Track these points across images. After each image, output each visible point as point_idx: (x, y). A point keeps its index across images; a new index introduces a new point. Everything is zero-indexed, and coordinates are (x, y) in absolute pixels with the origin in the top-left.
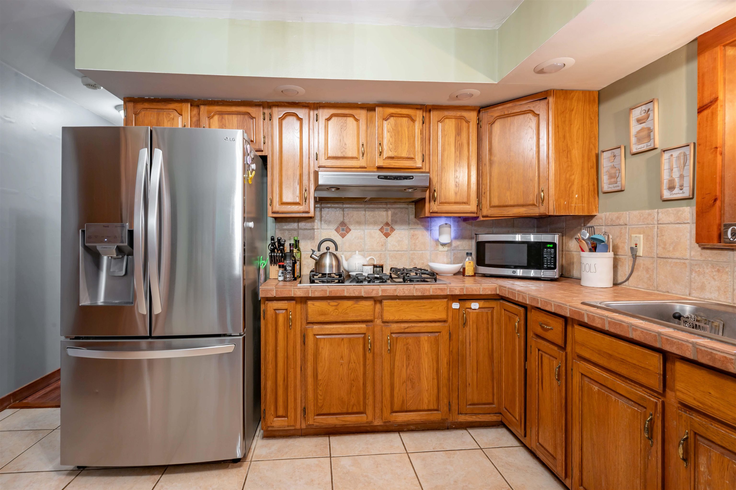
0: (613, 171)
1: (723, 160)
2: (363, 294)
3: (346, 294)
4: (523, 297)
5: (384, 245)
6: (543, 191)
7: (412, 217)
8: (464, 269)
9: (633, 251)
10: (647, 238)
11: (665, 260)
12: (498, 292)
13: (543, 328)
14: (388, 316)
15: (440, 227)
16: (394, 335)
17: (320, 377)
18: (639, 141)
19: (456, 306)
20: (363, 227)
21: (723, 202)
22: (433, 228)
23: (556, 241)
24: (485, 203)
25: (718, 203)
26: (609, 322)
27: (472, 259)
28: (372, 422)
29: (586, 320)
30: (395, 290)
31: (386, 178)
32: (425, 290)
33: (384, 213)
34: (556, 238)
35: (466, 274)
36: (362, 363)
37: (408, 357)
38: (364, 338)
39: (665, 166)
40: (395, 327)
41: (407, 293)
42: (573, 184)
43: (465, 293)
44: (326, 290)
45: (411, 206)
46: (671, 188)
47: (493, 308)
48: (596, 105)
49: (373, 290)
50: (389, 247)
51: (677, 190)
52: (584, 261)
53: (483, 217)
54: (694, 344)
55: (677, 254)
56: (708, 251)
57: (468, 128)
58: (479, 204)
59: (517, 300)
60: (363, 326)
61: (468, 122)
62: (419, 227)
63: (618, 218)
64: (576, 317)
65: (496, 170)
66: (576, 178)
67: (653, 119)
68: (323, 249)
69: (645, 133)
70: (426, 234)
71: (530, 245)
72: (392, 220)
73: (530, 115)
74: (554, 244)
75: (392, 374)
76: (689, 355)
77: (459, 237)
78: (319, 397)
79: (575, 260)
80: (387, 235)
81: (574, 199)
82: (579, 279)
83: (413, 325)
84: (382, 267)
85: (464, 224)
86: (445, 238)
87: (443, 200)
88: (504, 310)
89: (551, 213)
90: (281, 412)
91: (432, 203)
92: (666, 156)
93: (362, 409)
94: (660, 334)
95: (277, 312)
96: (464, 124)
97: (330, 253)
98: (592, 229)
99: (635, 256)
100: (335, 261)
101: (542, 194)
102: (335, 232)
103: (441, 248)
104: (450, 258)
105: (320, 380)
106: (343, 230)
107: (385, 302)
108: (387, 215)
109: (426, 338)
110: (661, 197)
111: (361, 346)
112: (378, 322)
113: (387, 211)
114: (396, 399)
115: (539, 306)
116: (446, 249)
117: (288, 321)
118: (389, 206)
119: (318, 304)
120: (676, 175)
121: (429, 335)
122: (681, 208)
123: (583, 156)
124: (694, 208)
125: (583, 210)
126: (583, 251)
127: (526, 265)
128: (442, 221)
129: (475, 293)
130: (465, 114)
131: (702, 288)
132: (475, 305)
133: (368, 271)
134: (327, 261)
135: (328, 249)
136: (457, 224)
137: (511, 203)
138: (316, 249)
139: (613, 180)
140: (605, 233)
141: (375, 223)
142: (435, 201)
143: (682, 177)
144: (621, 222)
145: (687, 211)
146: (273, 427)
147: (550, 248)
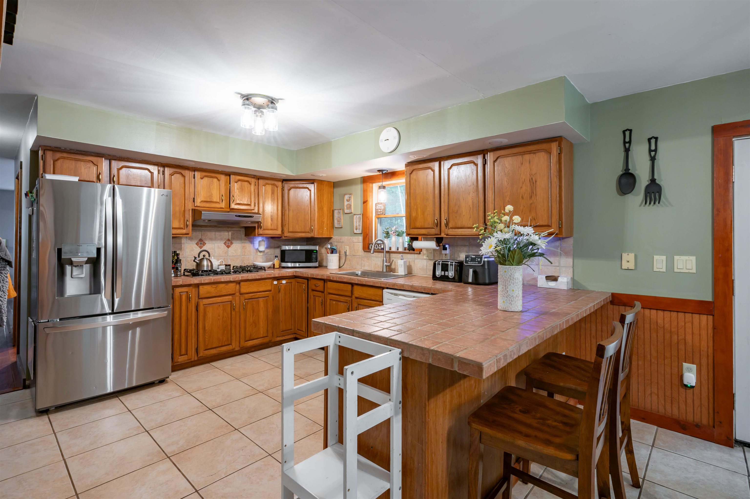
0: (339, 219)
1: (369, 222)
2: (231, 280)
3: (222, 280)
4: (308, 275)
5: (227, 252)
6: (312, 226)
7: (243, 236)
8: (274, 265)
9: (345, 253)
10: (350, 248)
11: (355, 256)
12: (294, 274)
13: (315, 285)
14: (243, 291)
15: (259, 242)
16: (246, 301)
17: (206, 328)
18: (347, 208)
19: (275, 282)
20: (214, 242)
21: (369, 236)
22: (255, 242)
23: (317, 249)
24: (286, 230)
25: (368, 236)
26: (338, 278)
27: (278, 259)
28: (235, 349)
29: (331, 278)
30: (248, 276)
31: (239, 216)
32: (262, 275)
33: (227, 233)
34: (317, 248)
35: (275, 267)
36: (230, 317)
37: (253, 311)
38: (231, 304)
39: (355, 221)
40: (247, 296)
41: (254, 278)
42: (324, 223)
43: (280, 276)
44: (212, 279)
45: (243, 229)
46: (356, 229)
47: (292, 282)
48: (333, 188)
49: (237, 277)
50: (230, 253)
51: (358, 230)
52: (329, 258)
53: (284, 237)
54: (357, 279)
55: (358, 254)
56: (366, 253)
57: (278, 190)
58: (282, 230)
59: (304, 276)
60: (231, 297)
61: (277, 187)
62: (247, 241)
63: (341, 239)
64: (328, 279)
65: (291, 214)
66: (325, 220)
67: (351, 201)
68: (201, 257)
69: (349, 206)
70: (251, 245)
71: (307, 251)
72: (232, 238)
73: (307, 190)
74: (317, 251)
75: (245, 321)
76: (357, 282)
77: (268, 247)
78: (206, 340)
79: (324, 258)
80: (228, 247)
81: (325, 230)
82: (326, 267)
83: (255, 294)
84: (230, 265)
85: (271, 240)
86: (262, 248)
87: (265, 228)
88: (297, 282)
89: (316, 237)
90: (183, 352)
91: (259, 229)
92: (355, 216)
93: (230, 342)
94: (351, 278)
95: (181, 294)
96: (276, 188)
97: (206, 258)
98: (331, 244)
99: (346, 255)
100: (210, 263)
101: (312, 227)
102: (196, 245)
103: (259, 254)
104: (264, 259)
105: (207, 330)
106: (201, 244)
107: (242, 283)
108: (228, 235)
109: (262, 300)
110: (354, 232)
111: (229, 308)
112: (238, 294)
113: (228, 232)
114: (247, 334)
115: (315, 277)
116: (262, 254)
117: (189, 299)
118: (229, 229)
119: (205, 287)
120: (358, 225)
121: (263, 298)
122: (359, 237)
123: (328, 211)
124: (362, 237)
125: (328, 235)
126: (328, 253)
127: (304, 261)
128: (260, 239)
129: (285, 275)
130: (276, 183)
131: (364, 266)
132: (284, 282)
133: (223, 267)
134: (205, 263)
135: (204, 256)
136: (267, 240)
137: (298, 231)
138: (197, 256)
139: (339, 223)
140: (336, 246)
141: (221, 239)
142: (261, 228)
143: (359, 225)
144: (342, 241)
145: (361, 238)
146: (178, 362)
147: (315, 252)
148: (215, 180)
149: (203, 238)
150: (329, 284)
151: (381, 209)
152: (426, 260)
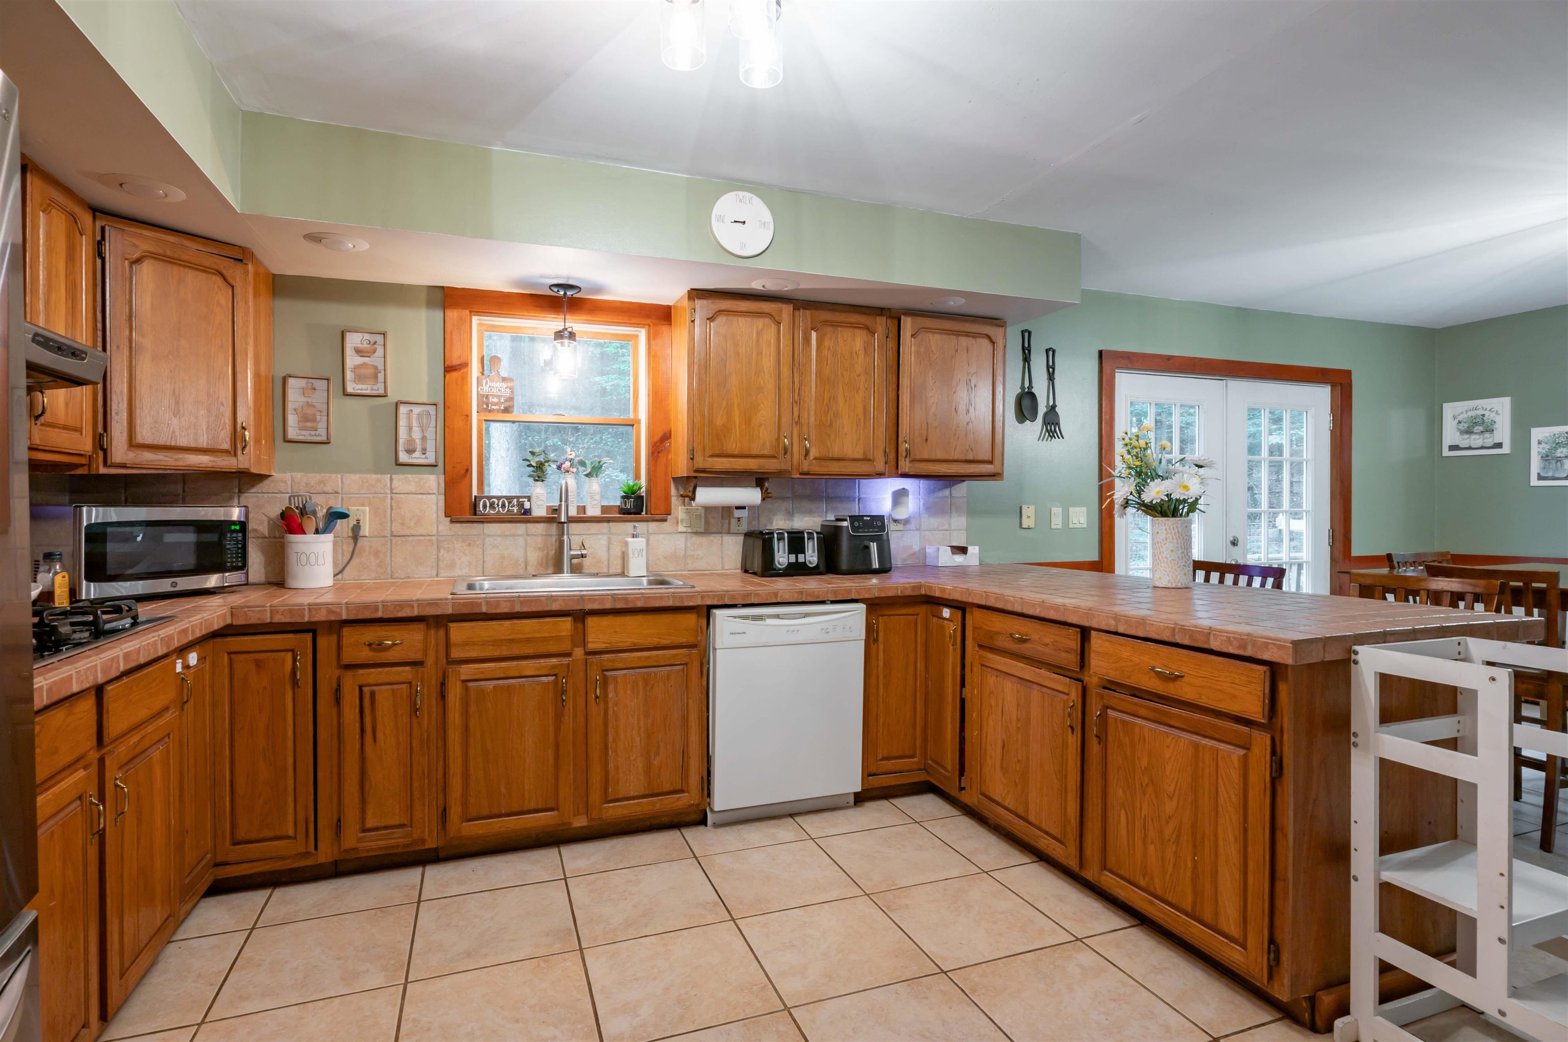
0: (309, 411)
9: (355, 529)
10: (377, 514)
11: (403, 539)
12: (229, 621)
18: (360, 379)
19: (178, 665)
21: (471, 473)
23: (243, 518)
24: (119, 434)
25: (466, 473)
31: (46, 343)
39: (404, 423)
43: (204, 632)
46: (410, 451)
47: (207, 657)
48: (271, 296)
51: (417, 454)
53: (109, 466)
55: (421, 531)
56: (458, 525)
57: (81, 245)
58: (100, 438)
61: (81, 232)
63: (320, 482)
65: (145, 365)
67: (382, 357)
69: (369, 371)
73: (221, 282)
74: (243, 525)
81: (263, 447)
83: (143, 732)
87: (47, 419)
88: (233, 653)
89: (252, 469)
92: (405, 409)
96: (78, 237)
99: (357, 537)
101: (247, 433)
109: (158, 755)
110: (396, 459)
120: (417, 435)
121: (161, 746)
122: (425, 476)
124: (441, 478)
125: (268, 467)
127: (194, 567)
130: (78, 211)
131: (452, 566)
132: (193, 659)
137: (182, 443)
139: (303, 425)
142: (38, 417)
143: (424, 439)
145: (433, 482)
147: (235, 531)
151: (498, 397)
152: (684, 535)
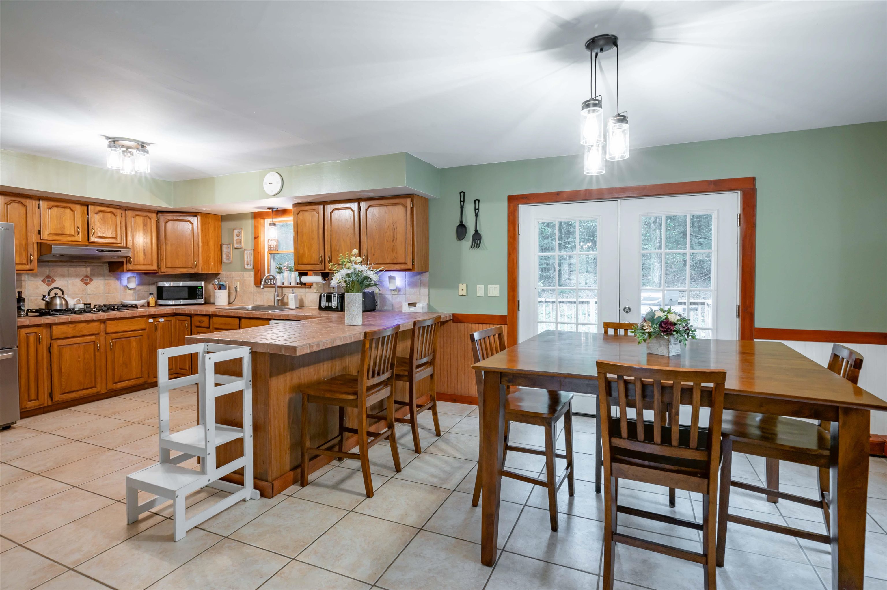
0: (228, 254)
1: (261, 257)
2: (94, 319)
3: (82, 319)
4: (190, 311)
5: (84, 290)
6: (196, 261)
7: (107, 271)
8: (148, 303)
9: (236, 288)
10: (241, 284)
11: (246, 292)
12: (175, 312)
13: (200, 322)
14: (109, 330)
15: (128, 278)
16: (114, 340)
17: (63, 371)
18: (237, 243)
19: (151, 321)
20: (67, 279)
21: (261, 271)
22: (122, 279)
23: (203, 285)
24: (163, 265)
25: (260, 271)
26: (225, 312)
27: (154, 297)
28: (100, 391)
29: (217, 314)
30: (116, 314)
31: (102, 251)
32: (134, 313)
33: (84, 269)
34: (203, 284)
35: (150, 305)
36: (93, 359)
37: (123, 351)
38: (94, 344)
39: (246, 256)
40: (114, 335)
41: (123, 316)
42: (210, 258)
43: (157, 313)
44: (68, 318)
45: (105, 264)
46: (248, 264)
47: (172, 320)
48: (220, 222)
49: (101, 316)
50: (89, 291)
51: (249, 265)
52: (216, 294)
53: (161, 273)
54: (245, 312)
55: (250, 290)
56: (258, 288)
57: (151, 222)
58: (159, 266)
59: (186, 313)
60: (93, 337)
61: (150, 219)
62: (112, 278)
63: (230, 275)
64: (213, 314)
65: (169, 248)
66: (212, 255)
67: (241, 236)
68: (52, 294)
69: (239, 241)
70: (118, 283)
71: (189, 287)
72: (91, 274)
73: (188, 223)
74: (202, 287)
75: (113, 362)
76: (244, 316)
77: (140, 284)
78: (63, 383)
79: (212, 294)
80: (87, 284)
81: (211, 266)
82: (214, 304)
83: (126, 333)
84: (90, 304)
85: (144, 276)
86: (132, 285)
87: (135, 263)
88: (178, 320)
89: (200, 272)
90: (33, 396)
91: (129, 265)
92: (246, 252)
93: (93, 385)
94: (238, 312)
95: (28, 335)
96: (149, 220)
97: (58, 296)
98: (219, 280)
99: (236, 291)
100: (64, 301)
101: (196, 262)
102: (42, 282)
103: (128, 291)
104: (135, 297)
105: (63, 372)
106: (49, 281)
107: (107, 322)
108: (87, 271)
109: (134, 340)
110: (245, 267)
111: (92, 349)
112: (103, 334)
113: (86, 267)
114: (116, 376)
115: (198, 313)
116: (132, 291)
117: (38, 340)
118: (88, 264)
119: (60, 327)
120: (249, 260)
121: (136, 338)
122: (250, 272)
123: (215, 245)
124: (254, 273)
125: (215, 270)
126: (215, 289)
127: (187, 298)
128: (129, 275)
129: (162, 313)
130: (149, 214)
131: (256, 301)
132: (162, 320)
133: (81, 306)
134: (58, 301)
135: (56, 294)
136: (139, 276)
137: (179, 266)
138: (46, 294)
139: (228, 258)
140: (225, 282)
141: (77, 276)
142: (130, 264)
143: (250, 261)
144: (231, 277)
145: (252, 274)
146: (27, 408)
147: (200, 289)
148: (68, 211)
149: (52, 274)
150: (215, 319)
151: (273, 245)
152: (316, 293)
